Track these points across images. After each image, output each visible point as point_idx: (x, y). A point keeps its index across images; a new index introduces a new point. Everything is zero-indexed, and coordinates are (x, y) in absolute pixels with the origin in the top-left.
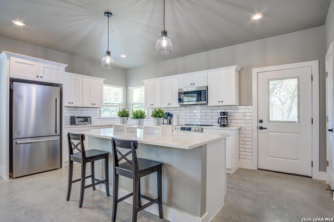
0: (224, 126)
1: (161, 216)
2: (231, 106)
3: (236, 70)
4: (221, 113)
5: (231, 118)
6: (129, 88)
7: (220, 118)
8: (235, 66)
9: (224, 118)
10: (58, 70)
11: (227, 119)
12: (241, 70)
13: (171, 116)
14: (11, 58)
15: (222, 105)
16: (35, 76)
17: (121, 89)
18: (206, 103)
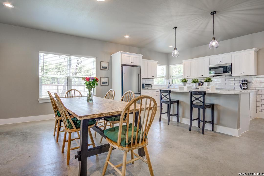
0: (244, 89)
1: (213, 130)
2: (250, 75)
3: (255, 51)
4: (242, 80)
5: (250, 84)
6: (170, 66)
7: (241, 84)
8: (255, 49)
9: (244, 84)
10: (139, 58)
11: (247, 85)
12: (259, 50)
13: (202, 83)
14: (122, 54)
15: (243, 75)
16: (131, 62)
17: (165, 67)
18: (231, 74)
